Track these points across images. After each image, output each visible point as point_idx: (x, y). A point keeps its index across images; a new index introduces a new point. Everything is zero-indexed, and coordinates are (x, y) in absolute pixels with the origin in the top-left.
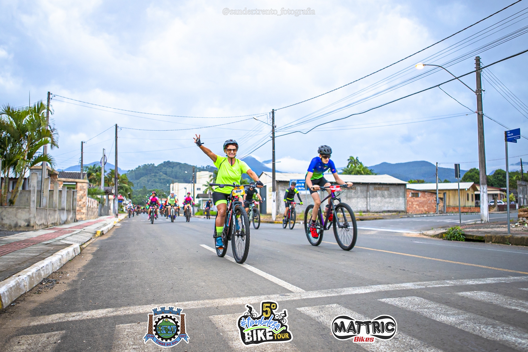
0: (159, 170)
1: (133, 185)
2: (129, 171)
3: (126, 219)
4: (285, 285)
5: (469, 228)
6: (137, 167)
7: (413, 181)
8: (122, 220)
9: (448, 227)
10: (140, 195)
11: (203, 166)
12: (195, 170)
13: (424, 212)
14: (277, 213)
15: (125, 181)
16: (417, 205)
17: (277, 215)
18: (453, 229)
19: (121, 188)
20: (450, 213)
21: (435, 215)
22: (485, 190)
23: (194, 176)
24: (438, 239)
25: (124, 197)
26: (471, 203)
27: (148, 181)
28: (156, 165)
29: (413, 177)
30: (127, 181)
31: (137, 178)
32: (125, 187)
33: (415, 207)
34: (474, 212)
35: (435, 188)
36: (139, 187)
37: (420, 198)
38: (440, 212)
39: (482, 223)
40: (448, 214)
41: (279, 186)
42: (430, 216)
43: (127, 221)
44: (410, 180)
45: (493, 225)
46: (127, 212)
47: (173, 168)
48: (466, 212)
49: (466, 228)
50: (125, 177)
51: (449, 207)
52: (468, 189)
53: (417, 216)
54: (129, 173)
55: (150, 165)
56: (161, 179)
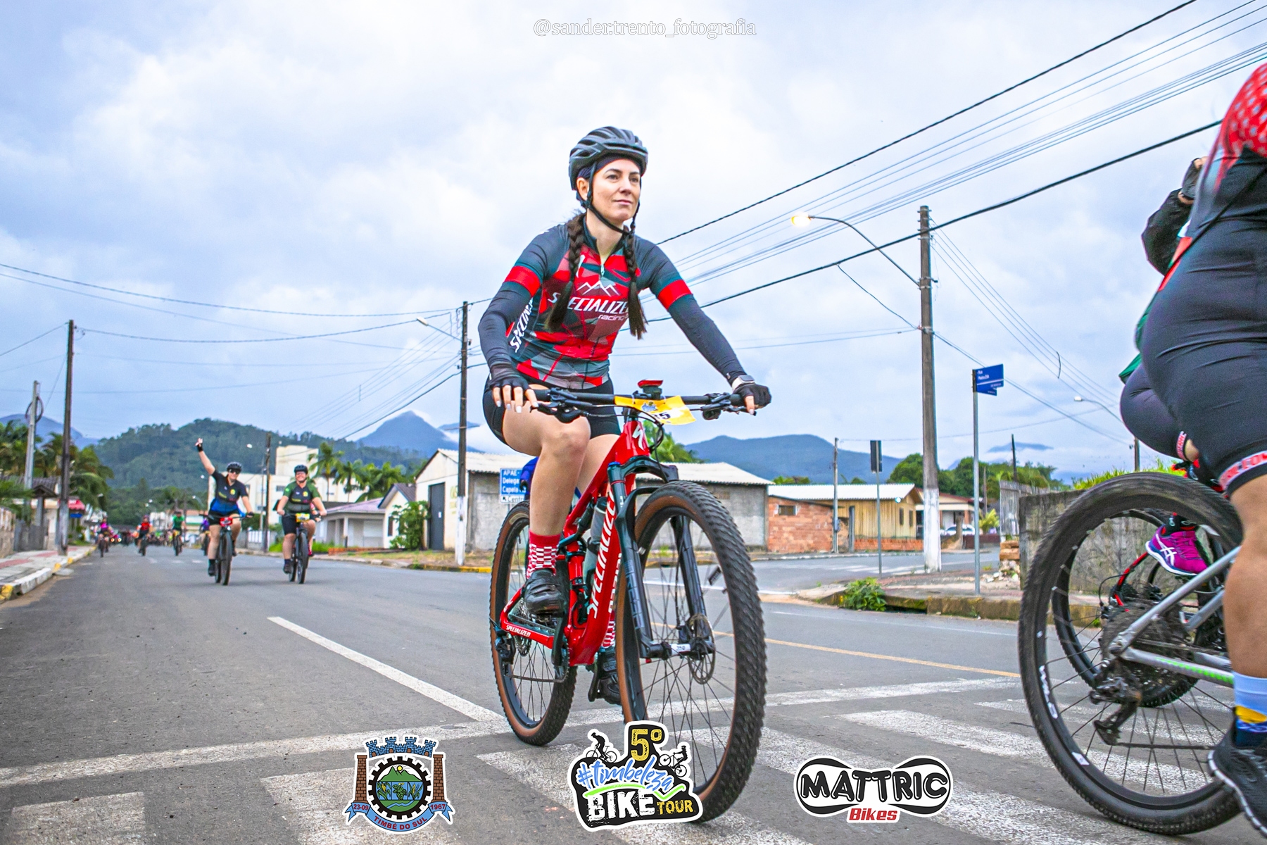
0: (182, 439)
1: (111, 476)
2: (103, 440)
3: (88, 558)
4: (458, 704)
5: (898, 583)
6: (126, 430)
7: (785, 479)
8: (79, 561)
9: (853, 580)
10: (132, 501)
11: (293, 434)
12: (273, 442)
13: (806, 549)
14: (469, 548)
15: (92, 464)
16: (790, 532)
17: (468, 552)
18: (861, 585)
19: (81, 481)
20: (861, 551)
21: (830, 556)
22: (934, 500)
23: (269, 457)
24: (829, 607)
25: (88, 506)
26: (908, 531)
27: (153, 467)
28: (175, 428)
29: (784, 470)
30: (96, 464)
31: (123, 459)
32: (90, 478)
33: (787, 538)
34: (913, 551)
35: (831, 497)
36: (128, 482)
37: (798, 516)
38: (842, 550)
39: (925, 574)
40: (859, 555)
41: (476, 483)
42: (818, 558)
43: (90, 564)
44: (777, 478)
45: (948, 576)
46: (94, 541)
47: (217, 436)
48: (897, 551)
49: (891, 584)
50: (91, 453)
51: (860, 538)
52: (903, 500)
53: (790, 558)
54: (102, 444)
55: (158, 428)
56: (185, 463)
